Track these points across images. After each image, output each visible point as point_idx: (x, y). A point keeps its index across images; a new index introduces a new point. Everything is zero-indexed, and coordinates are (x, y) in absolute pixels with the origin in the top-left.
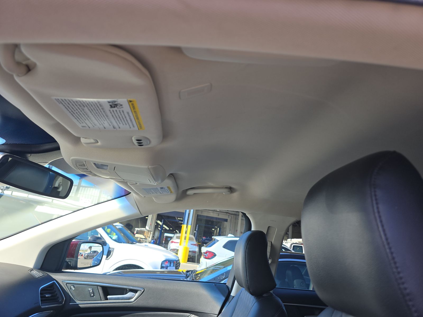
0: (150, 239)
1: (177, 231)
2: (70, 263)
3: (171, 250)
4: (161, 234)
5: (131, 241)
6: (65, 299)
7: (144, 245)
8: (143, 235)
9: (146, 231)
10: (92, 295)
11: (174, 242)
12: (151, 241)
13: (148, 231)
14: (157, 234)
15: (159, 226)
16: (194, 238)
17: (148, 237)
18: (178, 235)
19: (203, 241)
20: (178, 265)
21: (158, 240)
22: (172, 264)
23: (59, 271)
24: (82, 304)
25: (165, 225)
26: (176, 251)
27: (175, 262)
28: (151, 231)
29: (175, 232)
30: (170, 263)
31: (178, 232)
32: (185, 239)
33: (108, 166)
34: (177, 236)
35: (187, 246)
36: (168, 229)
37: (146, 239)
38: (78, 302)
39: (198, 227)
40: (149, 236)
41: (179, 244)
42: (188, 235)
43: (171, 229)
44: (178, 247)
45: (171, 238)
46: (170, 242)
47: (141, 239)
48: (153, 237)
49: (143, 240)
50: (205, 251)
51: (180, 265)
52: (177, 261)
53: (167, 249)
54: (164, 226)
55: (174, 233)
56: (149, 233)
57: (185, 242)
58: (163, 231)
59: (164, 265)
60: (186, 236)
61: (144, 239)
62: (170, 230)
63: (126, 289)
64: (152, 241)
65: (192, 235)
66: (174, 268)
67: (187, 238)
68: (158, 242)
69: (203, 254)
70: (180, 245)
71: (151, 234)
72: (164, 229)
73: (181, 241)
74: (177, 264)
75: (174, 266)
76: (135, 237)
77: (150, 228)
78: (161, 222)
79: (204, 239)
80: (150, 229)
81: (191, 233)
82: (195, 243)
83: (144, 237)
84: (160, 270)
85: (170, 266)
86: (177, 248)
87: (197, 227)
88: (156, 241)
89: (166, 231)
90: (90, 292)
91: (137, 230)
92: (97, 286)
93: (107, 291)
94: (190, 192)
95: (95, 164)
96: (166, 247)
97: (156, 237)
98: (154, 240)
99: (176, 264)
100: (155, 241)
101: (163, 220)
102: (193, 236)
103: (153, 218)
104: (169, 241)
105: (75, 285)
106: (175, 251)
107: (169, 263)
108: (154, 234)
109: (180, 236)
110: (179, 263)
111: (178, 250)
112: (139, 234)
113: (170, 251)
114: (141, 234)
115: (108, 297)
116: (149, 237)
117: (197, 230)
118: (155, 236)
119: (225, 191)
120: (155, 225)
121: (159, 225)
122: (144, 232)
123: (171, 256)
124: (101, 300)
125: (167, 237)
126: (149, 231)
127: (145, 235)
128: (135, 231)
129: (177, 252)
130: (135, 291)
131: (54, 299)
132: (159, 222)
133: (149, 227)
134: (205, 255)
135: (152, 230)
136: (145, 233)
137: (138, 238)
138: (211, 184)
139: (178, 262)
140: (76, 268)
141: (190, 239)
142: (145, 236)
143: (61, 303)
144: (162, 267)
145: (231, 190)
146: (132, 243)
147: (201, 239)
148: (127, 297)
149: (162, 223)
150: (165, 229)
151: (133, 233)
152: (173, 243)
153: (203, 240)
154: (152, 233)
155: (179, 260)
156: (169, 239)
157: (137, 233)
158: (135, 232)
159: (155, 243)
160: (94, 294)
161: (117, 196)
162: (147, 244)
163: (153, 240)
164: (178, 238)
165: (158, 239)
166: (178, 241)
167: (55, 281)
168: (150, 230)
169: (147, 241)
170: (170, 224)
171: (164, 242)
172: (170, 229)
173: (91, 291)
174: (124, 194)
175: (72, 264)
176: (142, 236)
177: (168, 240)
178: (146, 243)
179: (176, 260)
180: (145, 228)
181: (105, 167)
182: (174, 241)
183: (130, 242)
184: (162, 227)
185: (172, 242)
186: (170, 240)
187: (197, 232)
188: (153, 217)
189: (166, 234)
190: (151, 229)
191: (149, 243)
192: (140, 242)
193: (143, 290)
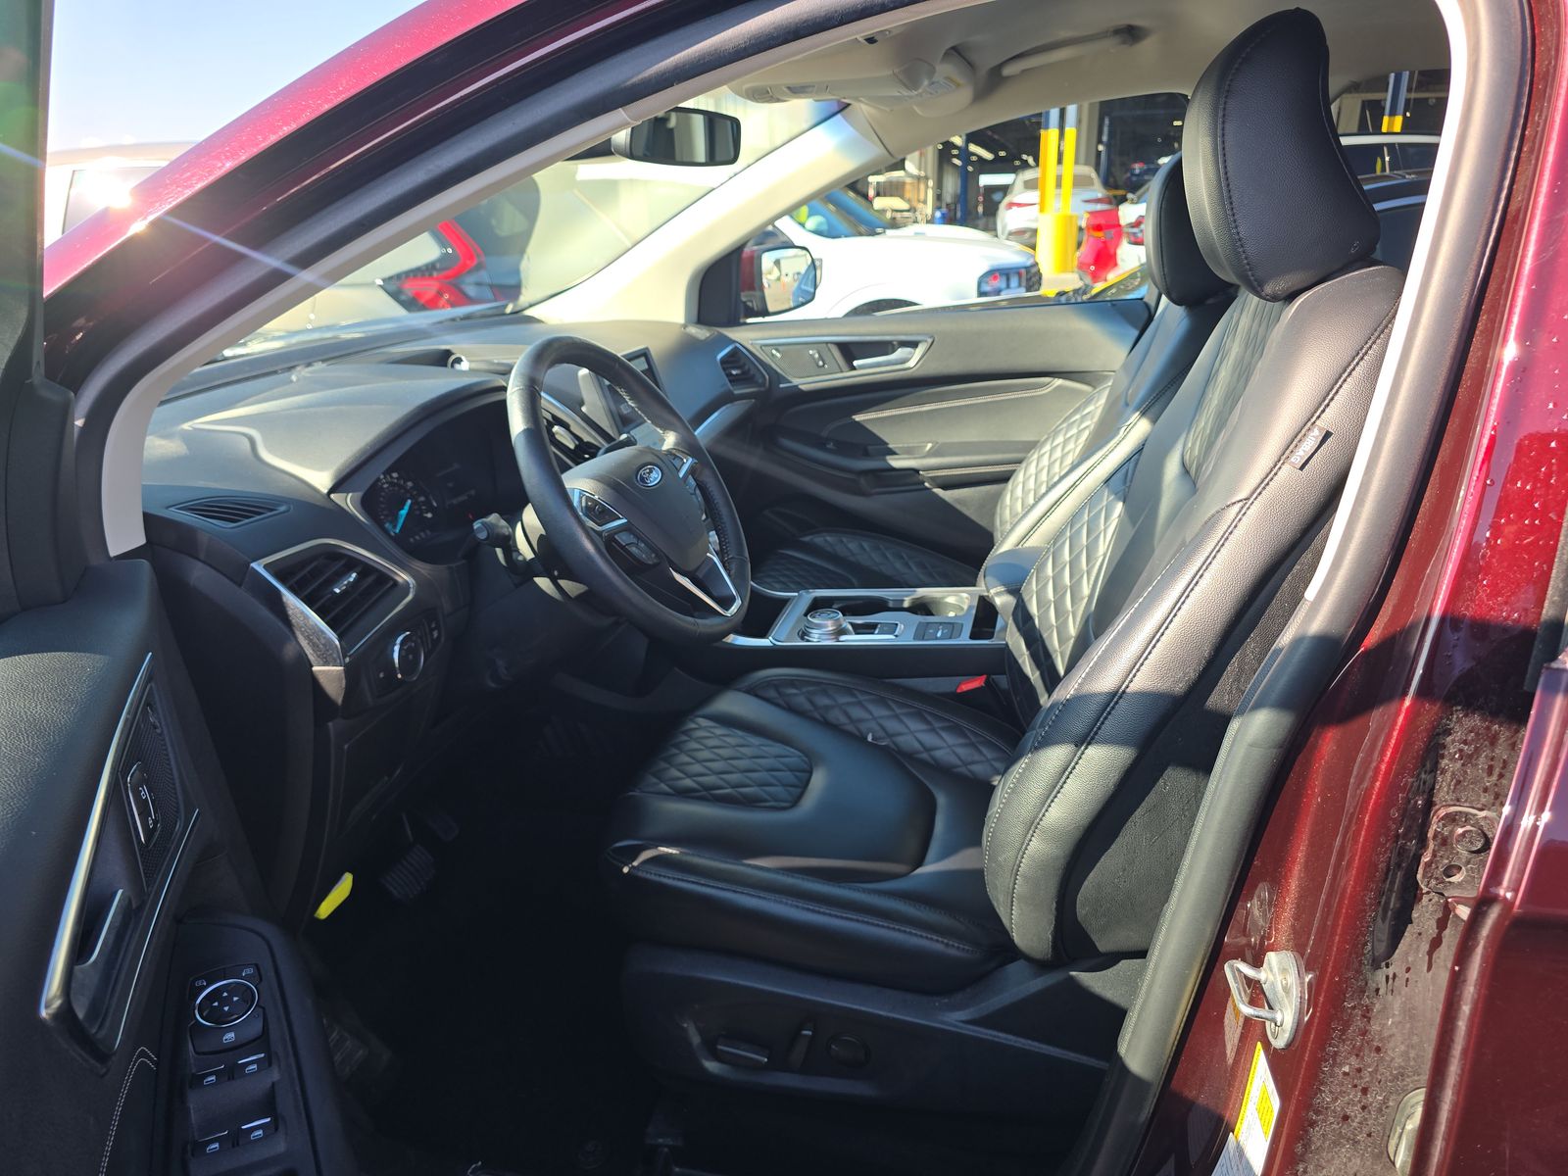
0: (929, 209)
1: (1025, 157)
2: (750, 304)
3: (1010, 234)
4: (967, 180)
5: (869, 227)
6: (767, 377)
7: (912, 234)
8: (902, 197)
9: (908, 180)
10: (821, 363)
11: (1019, 205)
12: (933, 216)
13: (916, 181)
14: (951, 185)
15: (955, 152)
16: (1094, 175)
17: (919, 201)
18: (1028, 175)
19: (1134, 179)
20: (1034, 279)
21: (959, 207)
22: (1014, 282)
23: (734, 322)
24: (806, 383)
25: (976, 144)
26: (1028, 237)
27: (1023, 271)
28: (926, 178)
29: (1017, 163)
30: (1008, 280)
31: (1031, 160)
32: (1059, 185)
33: (814, 86)
34: (1026, 181)
35: (1069, 212)
36: (988, 156)
37: (915, 211)
38: (796, 381)
39: (1110, 125)
40: (922, 197)
41: (1037, 207)
42: (1069, 168)
43: (1002, 154)
44: (1036, 220)
45: (1005, 189)
46: (1002, 206)
47: (898, 215)
48: (939, 197)
49: (906, 214)
50: (1133, 219)
51: (1040, 278)
52: (1027, 268)
53: (997, 236)
54: (973, 148)
55: (1014, 170)
56: (922, 186)
57: (1058, 196)
58: (970, 169)
59: (986, 288)
60: (1060, 167)
61: (908, 211)
62: (997, 159)
63: (890, 343)
64: (938, 214)
65: (1087, 163)
66: (1023, 289)
67: (1067, 181)
68: (959, 214)
69: (1126, 230)
70: (1042, 210)
71: (927, 187)
72: (974, 158)
73: (1043, 197)
74: (1031, 277)
75: (1020, 285)
76: (877, 211)
77: (923, 168)
79: (1137, 171)
80: (920, 170)
81: (1082, 158)
82: (1100, 195)
83: (905, 206)
84: (976, 300)
85: (1008, 286)
86: (1033, 225)
87: (1106, 130)
88: (952, 214)
89: (985, 167)
90: (814, 359)
91: (878, 183)
92: (827, 343)
93: (850, 351)
94: (1007, 71)
95: (789, 88)
96: (990, 227)
97: (948, 198)
98: (944, 210)
99: (1028, 280)
100: (950, 210)
102: (1089, 171)
104: (1000, 202)
105: (780, 348)
106: (1027, 235)
107: (1004, 278)
108: (939, 185)
109: (1037, 179)
110: (1039, 275)
111: (1034, 232)
112: (885, 196)
113: (1007, 239)
114: (891, 196)
115: (855, 363)
116: (925, 202)
117: (1105, 138)
118: (944, 191)
119: (1111, 44)
120: (937, 152)
121: (955, 147)
122: (903, 184)
123: (1011, 255)
124: (842, 372)
125: (991, 190)
126: (919, 178)
127: (908, 195)
128: (868, 187)
129: (1032, 241)
130: (914, 345)
131: (746, 378)
133: (918, 165)
134: (1134, 234)
135: (930, 174)
136: (908, 187)
137: (883, 211)
138: (1064, 34)
139: (1034, 270)
140: (765, 313)
141: (1079, 182)
142: (909, 201)
143: (763, 384)
144: (981, 294)
145: (1131, 34)
146: (873, 233)
147: (1126, 172)
148: (896, 360)
149: (963, 136)
150: (980, 159)
151: (865, 196)
152: (1015, 208)
153: (1133, 175)
154: (931, 183)
155: (1036, 264)
156: (996, 197)
157: (878, 194)
158: (871, 193)
159: (949, 219)
160: (823, 361)
161: (823, 116)
162: (922, 227)
163: (939, 208)
164: (1031, 185)
165: (958, 201)
166: (1032, 196)
167: (738, 345)
168: (923, 174)
169: (919, 218)
170: (996, 137)
171: (980, 209)
172: (996, 155)
173: (817, 356)
174: (836, 109)
175: (755, 305)
176: (896, 203)
177: (993, 199)
178: (916, 225)
179: (1023, 265)
180: (903, 168)
181: (810, 89)
182: (1017, 199)
183: (862, 229)
184: (965, 154)
185: (1011, 205)
186: (1004, 198)
187: (1108, 146)
189: (985, 180)
190: (925, 171)
191: (928, 222)
192: (894, 224)
193: (930, 341)
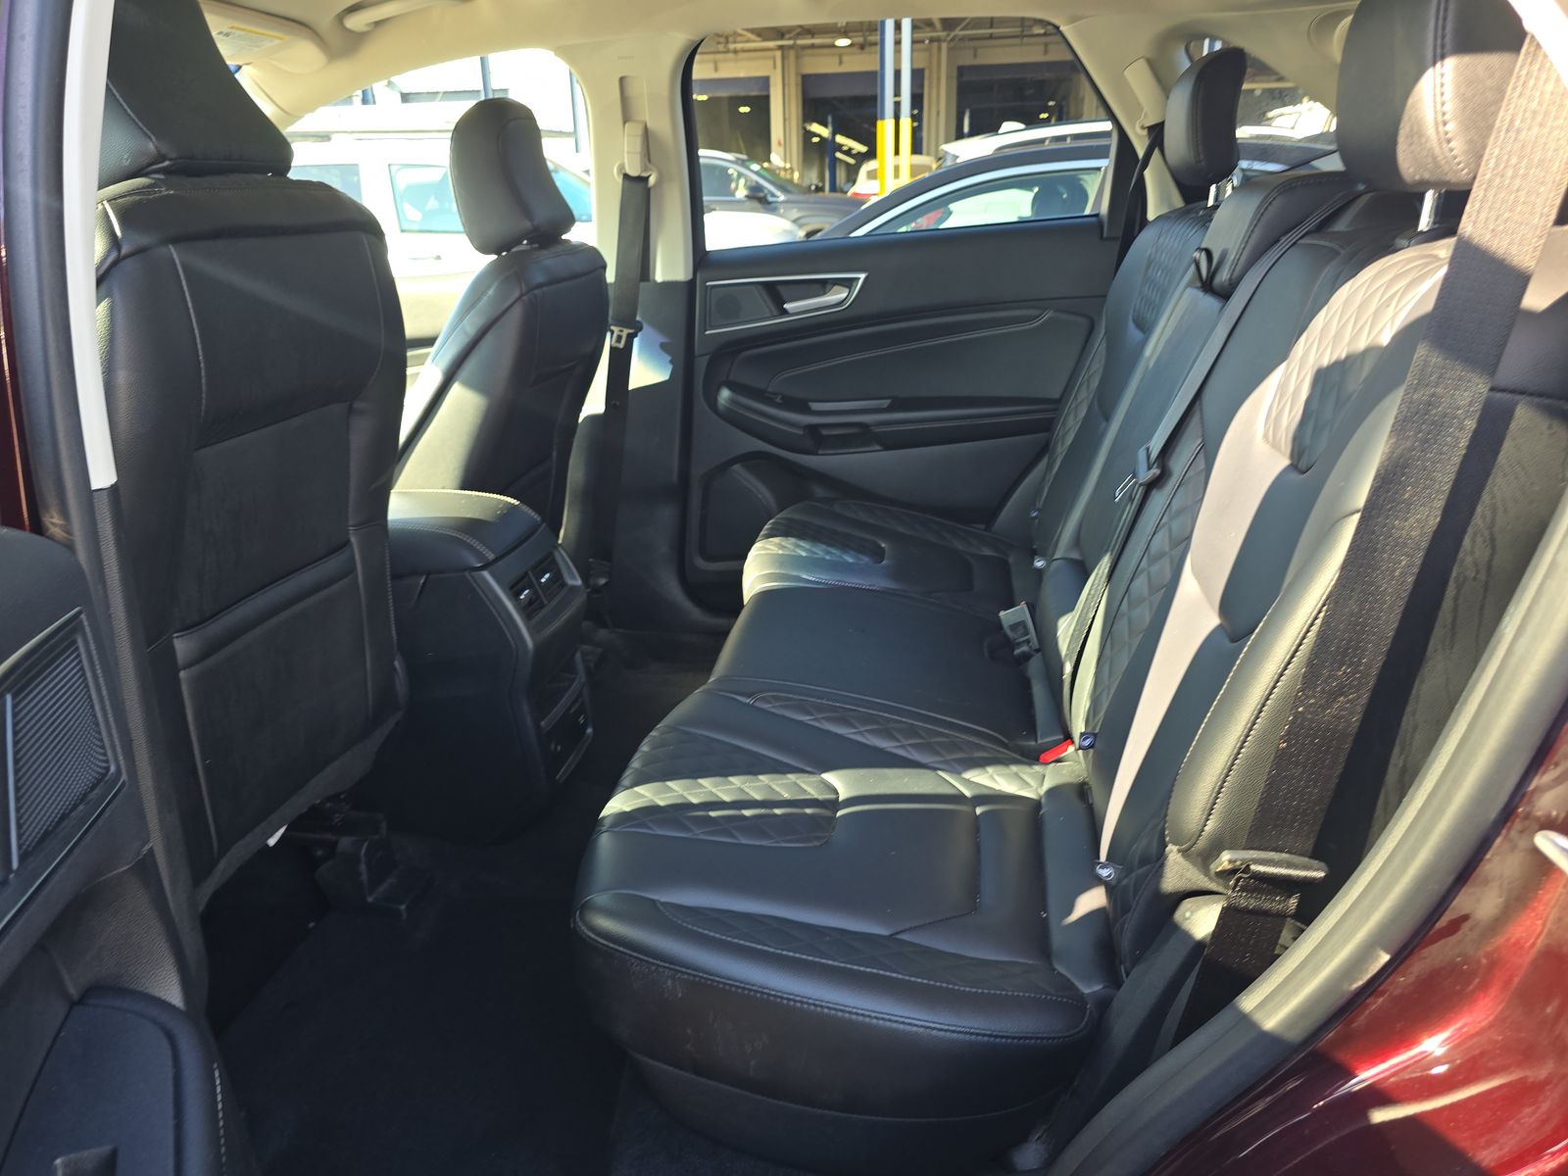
25: (843, 134)
34: (868, 172)
42: (906, 158)
54: (840, 139)
60: (897, 163)
67: (907, 171)
77: (788, 160)
78: (824, 124)
80: (785, 161)
101: (830, 119)
103: (787, 116)
120: (801, 144)
132: (815, 128)
133: (783, 156)
135: (795, 166)
149: (830, 128)
168: (788, 166)
188: (790, 114)
